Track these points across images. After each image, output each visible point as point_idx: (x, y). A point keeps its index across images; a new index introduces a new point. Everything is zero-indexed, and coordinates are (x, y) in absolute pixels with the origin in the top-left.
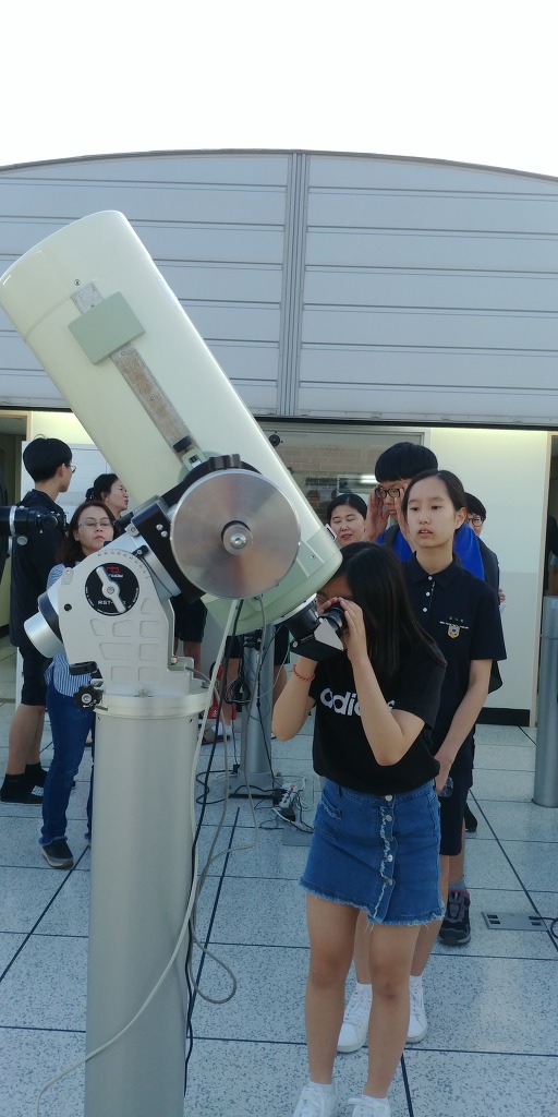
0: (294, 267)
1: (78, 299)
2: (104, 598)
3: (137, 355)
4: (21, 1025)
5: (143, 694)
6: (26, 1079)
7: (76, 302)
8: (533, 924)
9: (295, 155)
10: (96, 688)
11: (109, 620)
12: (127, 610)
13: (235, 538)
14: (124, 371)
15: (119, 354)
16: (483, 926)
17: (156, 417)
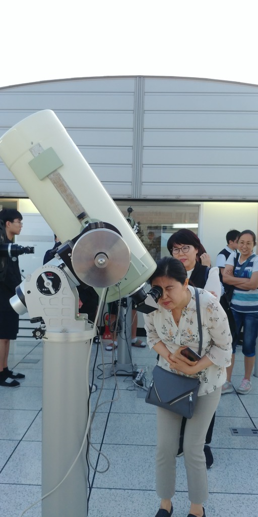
0: (139, 130)
1: (33, 151)
2: (45, 288)
3: (60, 175)
4: (17, 483)
5: (64, 331)
6: (18, 508)
7: (31, 152)
8: (254, 433)
9: (138, 78)
10: (42, 329)
11: (48, 297)
12: (56, 293)
13: (101, 261)
14: (54, 183)
15: (52, 175)
16: (230, 434)
17: (69, 203)
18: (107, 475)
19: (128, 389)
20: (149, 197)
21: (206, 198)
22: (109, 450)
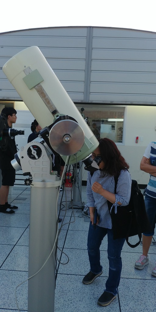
0: (89, 60)
2: (32, 155)
3: (42, 87)
5: (43, 181)
7: (25, 72)
9: (89, 28)
10: (30, 179)
11: (34, 161)
12: (39, 158)
13: (67, 139)
14: (38, 91)
15: (37, 87)
17: (47, 104)
18: (66, 267)
19: (79, 216)
20: (94, 102)
21: (129, 103)
22: (68, 251)
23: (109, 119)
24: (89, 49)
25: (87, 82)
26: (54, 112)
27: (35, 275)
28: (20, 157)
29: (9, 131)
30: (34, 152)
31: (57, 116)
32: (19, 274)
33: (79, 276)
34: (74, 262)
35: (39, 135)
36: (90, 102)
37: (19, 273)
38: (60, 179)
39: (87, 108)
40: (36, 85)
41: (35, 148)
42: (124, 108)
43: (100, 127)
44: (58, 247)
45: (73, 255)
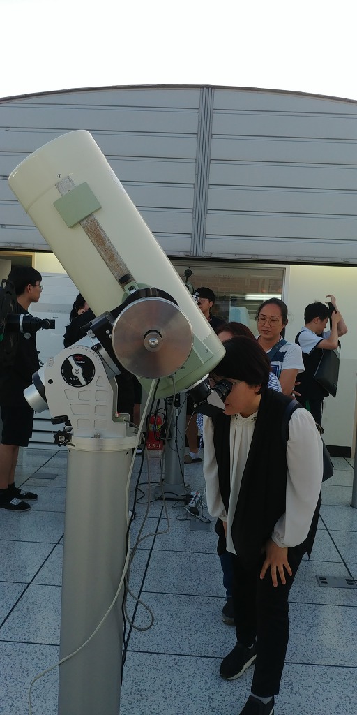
0: (203, 161)
1: (60, 186)
2: (73, 376)
3: (96, 221)
4: (23, 641)
5: (97, 436)
6: (25, 674)
7: (58, 188)
8: (349, 584)
9: (205, 89)
10: (68, 432)
11: (76, 390)
12: (87, 383)
13: (152, 341)
14: (88, 232)
15: (85, 222)
16: (317, 585)
17: (108, 261)
18: (147, 635)
19: (178, 518)
20: (214, 256)
21: (294, 259)
22: (151, 600)
23: (248, 295)
24: (205, 136)
25: (200, 211)
26: (125, 279)
27: (75, 655)
28: (44, 381)
29: (21, 321)
30: (77, 370)
31: (131, 288)
32: (38, 650)
33: (177, 657)
34: (165, 623)
35: (90, 331)
36: (205, 255)
37: (37, 648)
38: (136, 432)
39: (197, 271)
40: (84, 219)
41: (80, 360)
42: (284, 269)
43: (227, 313)
44: (128, 590)
45: (163, 607)
